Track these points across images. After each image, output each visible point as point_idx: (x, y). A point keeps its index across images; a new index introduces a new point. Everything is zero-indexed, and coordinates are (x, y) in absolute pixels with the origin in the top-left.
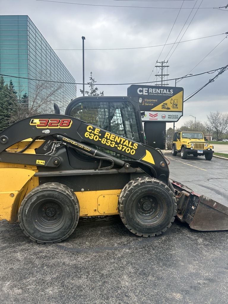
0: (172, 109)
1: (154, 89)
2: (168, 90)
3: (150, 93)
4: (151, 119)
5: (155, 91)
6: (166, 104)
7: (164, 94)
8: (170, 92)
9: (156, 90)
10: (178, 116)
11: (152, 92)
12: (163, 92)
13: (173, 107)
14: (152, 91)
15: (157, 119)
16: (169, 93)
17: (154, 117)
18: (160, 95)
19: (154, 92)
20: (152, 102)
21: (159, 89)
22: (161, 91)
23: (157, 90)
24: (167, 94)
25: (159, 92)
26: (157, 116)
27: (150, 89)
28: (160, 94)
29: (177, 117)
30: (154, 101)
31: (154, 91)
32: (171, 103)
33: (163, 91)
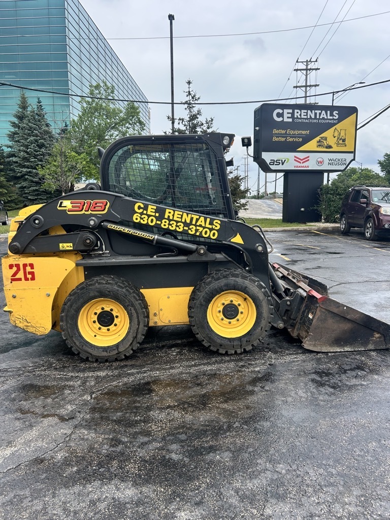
0: (335, 148)
1: (303, 111)
2: (329, 112)
3: (296, 118)
4: (297, 167)
5: (305, 114)
6: (326, 139)
7: (321, 119)
8: (333, 116)
9: (307, 113)
10: (345, 160)
11: (299, 117)
12: (320, 116)
13: (338, 144)
14: (300, 115)
15: (308, 167)
16: (332, 118)
17: (303, 163)
18: (315, 121)
19: (302, 117)
20: (299, 136)
21: (313, 111)
22: (316, 114)
23: (309, 111)
24: (327, 119)
25: (313, 117)
26: (308, 160)
27: (296, 111)
28: (314, 119)
29: (345, 162)
30: (304, 132)
31: (303, 114)
32: (334, 137)
33: (320, 114)
